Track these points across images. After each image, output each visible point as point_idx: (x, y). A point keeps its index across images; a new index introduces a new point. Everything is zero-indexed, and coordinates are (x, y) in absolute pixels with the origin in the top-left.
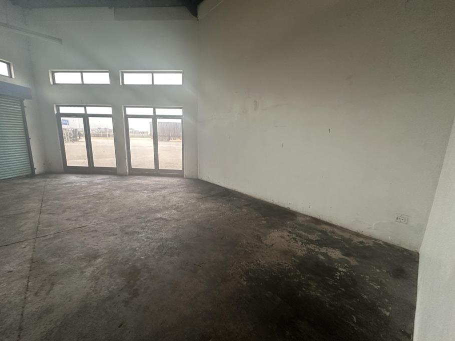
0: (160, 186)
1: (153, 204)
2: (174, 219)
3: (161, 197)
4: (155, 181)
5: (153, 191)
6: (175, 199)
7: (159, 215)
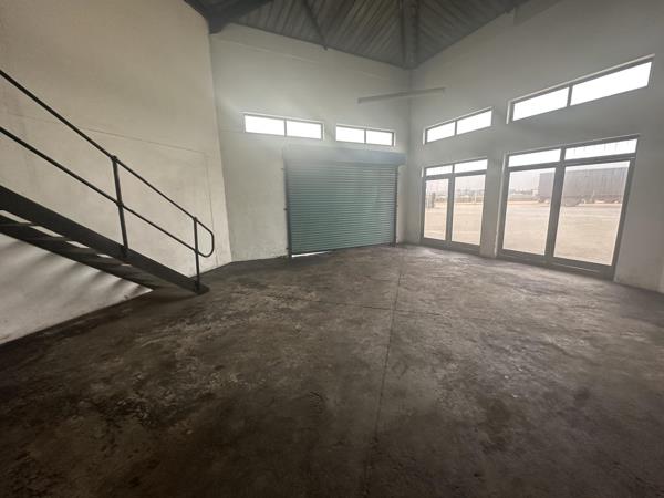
0: (553, 288)
1: (539, 316)
2: (583, 358)
3: (554, 308)
4: (544, 277)
5: (540, 292)
6: (587, 320)
7: (549, 339)
